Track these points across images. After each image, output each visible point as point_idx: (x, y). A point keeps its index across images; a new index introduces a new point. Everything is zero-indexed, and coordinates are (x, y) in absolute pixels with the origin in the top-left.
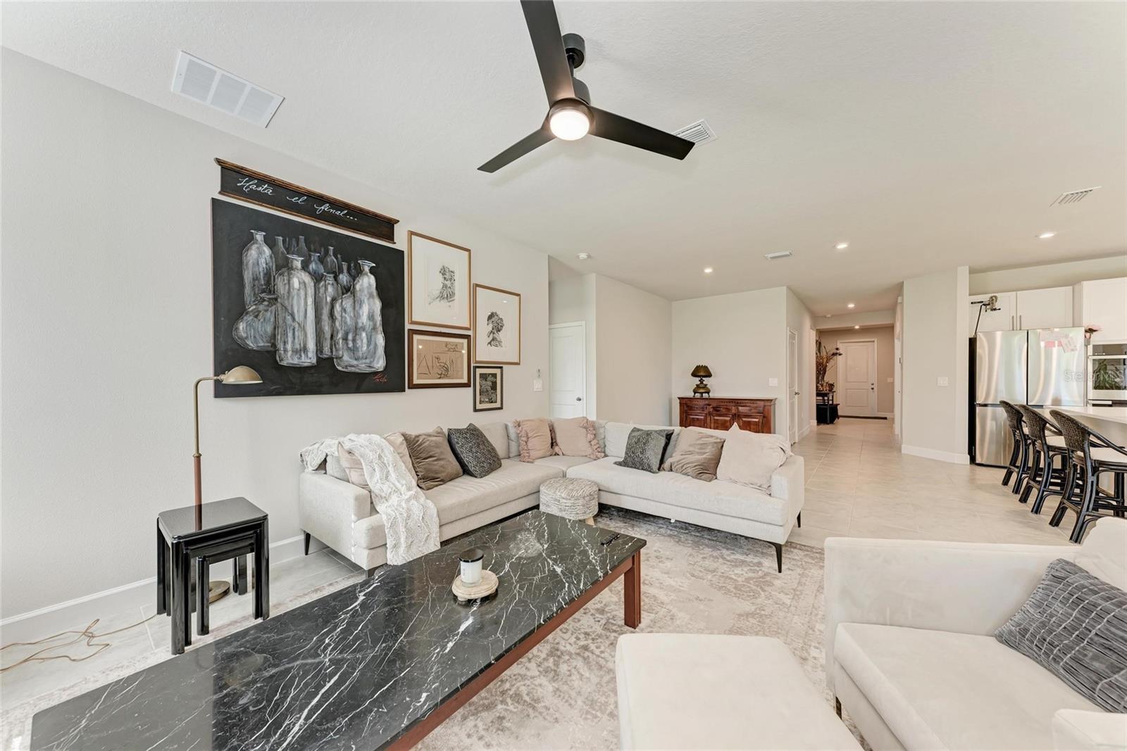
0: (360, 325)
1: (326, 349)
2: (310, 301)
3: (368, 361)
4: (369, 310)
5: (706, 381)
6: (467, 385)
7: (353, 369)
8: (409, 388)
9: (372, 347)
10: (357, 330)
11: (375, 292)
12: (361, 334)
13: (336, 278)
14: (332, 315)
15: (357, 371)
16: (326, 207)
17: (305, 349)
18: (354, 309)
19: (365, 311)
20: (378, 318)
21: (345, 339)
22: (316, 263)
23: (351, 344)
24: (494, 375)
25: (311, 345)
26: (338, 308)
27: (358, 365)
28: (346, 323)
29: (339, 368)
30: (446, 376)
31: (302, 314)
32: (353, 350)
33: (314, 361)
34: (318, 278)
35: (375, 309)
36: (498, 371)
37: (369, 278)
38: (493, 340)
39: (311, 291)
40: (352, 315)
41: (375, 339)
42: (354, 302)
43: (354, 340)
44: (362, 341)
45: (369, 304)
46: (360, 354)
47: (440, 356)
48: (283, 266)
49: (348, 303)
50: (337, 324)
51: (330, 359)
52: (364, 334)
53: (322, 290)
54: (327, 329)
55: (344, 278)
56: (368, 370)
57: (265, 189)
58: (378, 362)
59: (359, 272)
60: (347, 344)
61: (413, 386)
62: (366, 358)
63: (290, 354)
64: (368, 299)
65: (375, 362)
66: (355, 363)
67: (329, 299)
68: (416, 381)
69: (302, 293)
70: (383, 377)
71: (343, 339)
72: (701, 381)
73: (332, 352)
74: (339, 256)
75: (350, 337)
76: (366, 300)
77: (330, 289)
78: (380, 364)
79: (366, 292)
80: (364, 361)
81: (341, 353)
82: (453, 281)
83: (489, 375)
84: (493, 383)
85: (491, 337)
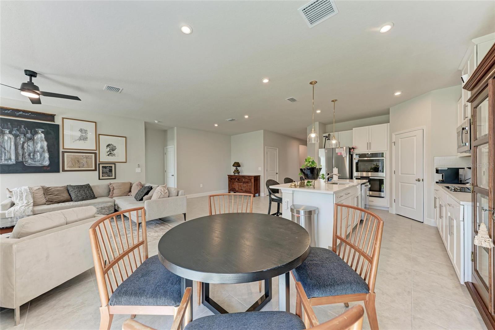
0: (36, 150)
1: (20, 159)
2: (13, 143)
3: (40, 162)
4: (41, 145)
5: (238, 168)
6: (95, 170)
7: (33, 165)
8: (62, 171)
9: (42, 158)
10: (35, 152)
11: (44, 139)
12: (37, 154)
13: (25, 135)
14: (23, 148)
15: (35, 166)
16: (21, 113)
17: (10, 159)
18: (34, 145)
19: (39, 146)
20: (46, 148)
21: (29, 155)
22: (16, 131)
23: (32, 157)
24: (111, 167)
25: (13, 157)
26: (26, 145)
27: (35, 164)
28: (29, 150)
29: (26, 165)
30: (82, 167)
31: (9, 148)
32: (33, 159)
33: (15, 163)
34: (16, 136)
35: (44, 145)
36: (113, 166)
37: (41, 135)
38: (110, 154)
39: (13, 140)
40: (33, 147)
41: (44, 155)
42: (34, 143)
43: (33, 156)
44: (37, 156)
45: (41, 143)
46: (37, 160)
47: (80, 160)
49: (30, 143)
50: (25, 150)
51: (22, 162)
52: (38, 153)
53: (18, 140)
54: (20, 152)
55: (29, 135)
56: (40, 165)
58: (46, 162)
59: (37, 133)
60: (30, 157)
61: (64, 170)
62: (39, 161)
63: (3, 160)
64: (41, 142)
65: (44, 162)
66: (34, 163)
67: (21, 142)
68: (66, 169)
69: (9, 141)
70: (48, 168)
71: (28, 155)
72: (237, 169)
73: (23, 159)
74: (26, 128)
75: (32, 154)
76: (39, 142)
77: (22, 139)
78: (47, 163)
79: (39, 139)
80: (39, 162)
81: (27, 160)
82: (86, 133)
83: (108, 166)
84: (110, 169)
85: (109, 153)
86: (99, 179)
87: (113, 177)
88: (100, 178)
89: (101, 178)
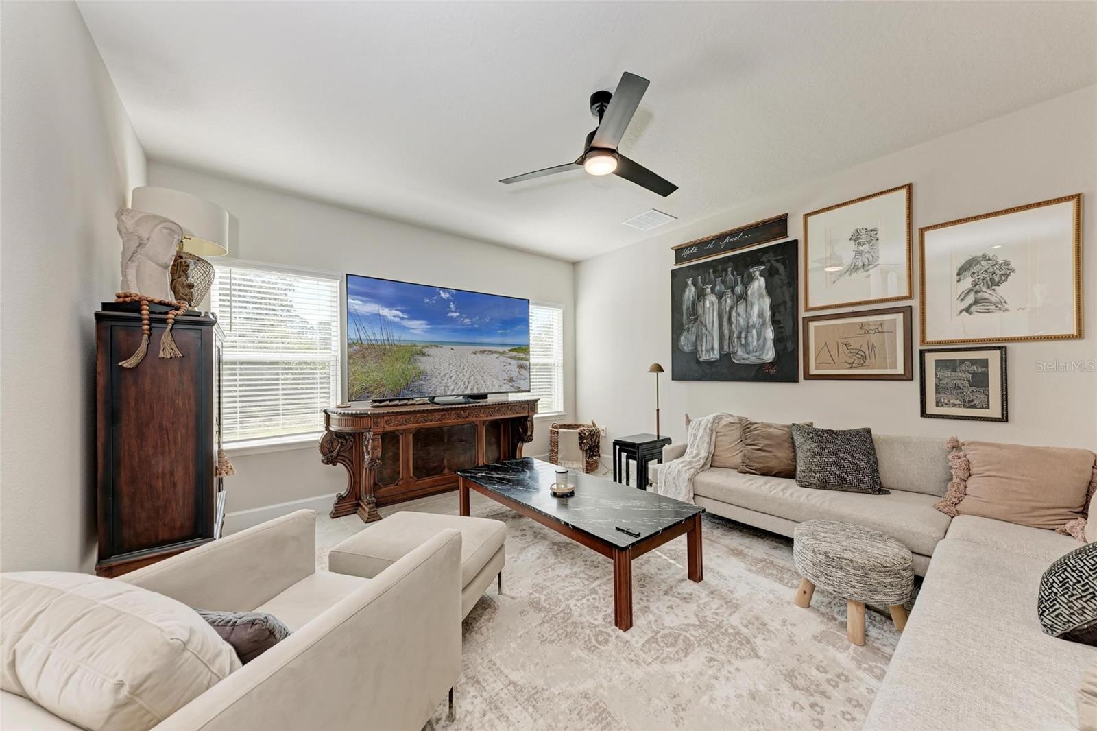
0: (751, 323)
1: (726, 347)
2: (716, 314)
3: (757, 354)
4: (759, 309)
6: (907, 376)
7: (745, 362)
8: (804, 379)
9: (761, 341)
10: (748, 329)
11: (764, 291)
12: (752, 332)
13: (733, 292)
14: (730, 322)
15: (749, 363)
16: (727, 240)
17: (712, 349)
18: (746, 311)
19: (756, 310)
20: (768, 314)
21: (739, 337)
22: (720, 285)
23: (743, 341)
24: (984, 363)
25: (716, 346)
26: (734, 314)
27: (749, 358)
28: (739, 324)
29: (735, 361)
30: (861, 366)
31: (711, 325)
32: (746, 346)
33: (718, 356)
34: (720, 296)
35: (765, 307)
36: (994, 356)
37: (759, 280)
38: (976, 302)
39: (716, 307)
40: (745, 317)
41: (765, 333)
42: (746, 307)
43: (746, 338)
44: (753, 337)
45: (759, 304)
46: (751, 348)
47: (852, 341)
48: (701, 295)
49: (741, 308)
50: (733, 327)
51: (728, 355)
52: (754, 331)
53: (723, 304)
54: (726, 332)
55: (738, 289)
56: (758, 362)
57: (694, 250)
58: (767, 354)
59: (751, 278)
60: (741, 341)
61: (808, 377)
62: (756, 352)
63: (704, 353)
64: (759, 299)
65: (764, 354)
66: (746, 356)
67: (727, 309)
68: (813, 371)
69: (711, 309)
70: (772, 368)
71: (737, 338)
73: (729, 349)
74: (735, 273)
75: (743, 335)
76: (756, 302)
77: (729, 301)
78: (769, 356)
79: (756, 294)
80: (754, 354)
81: (736, 349)
82: (873, 242)
83: (962, 361)
84: (974, 374)
85: (970, 299)
86: (923, 413)
87: (996, 411)
88: (928, 412)
89: (931, 408)
